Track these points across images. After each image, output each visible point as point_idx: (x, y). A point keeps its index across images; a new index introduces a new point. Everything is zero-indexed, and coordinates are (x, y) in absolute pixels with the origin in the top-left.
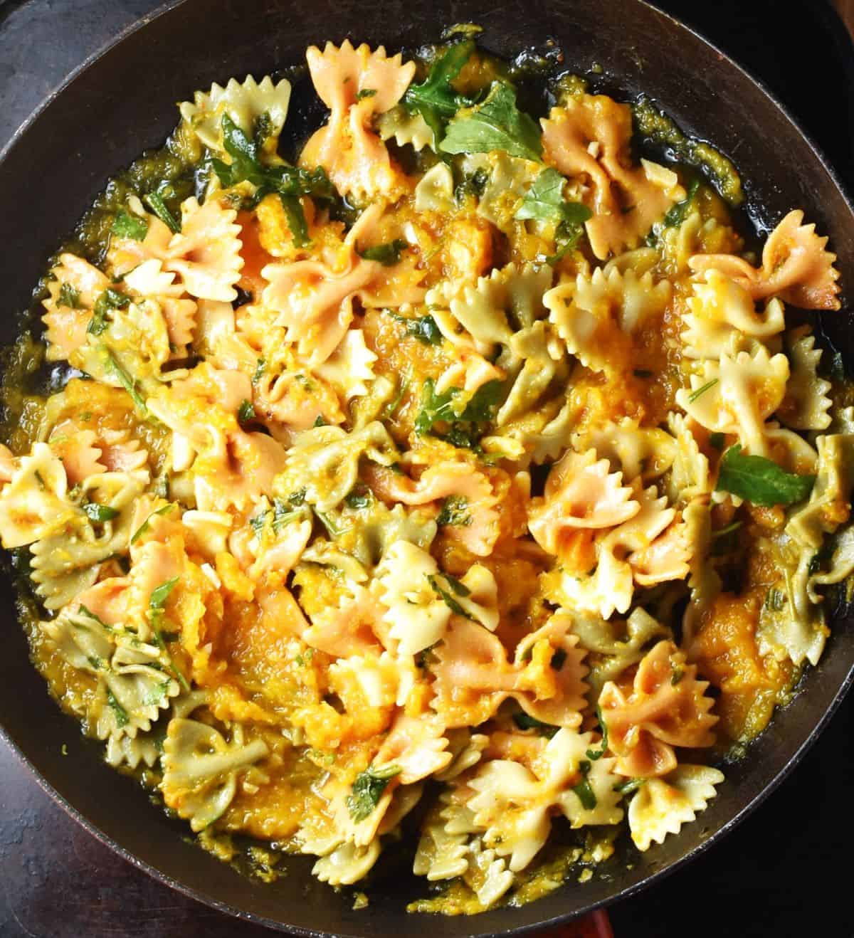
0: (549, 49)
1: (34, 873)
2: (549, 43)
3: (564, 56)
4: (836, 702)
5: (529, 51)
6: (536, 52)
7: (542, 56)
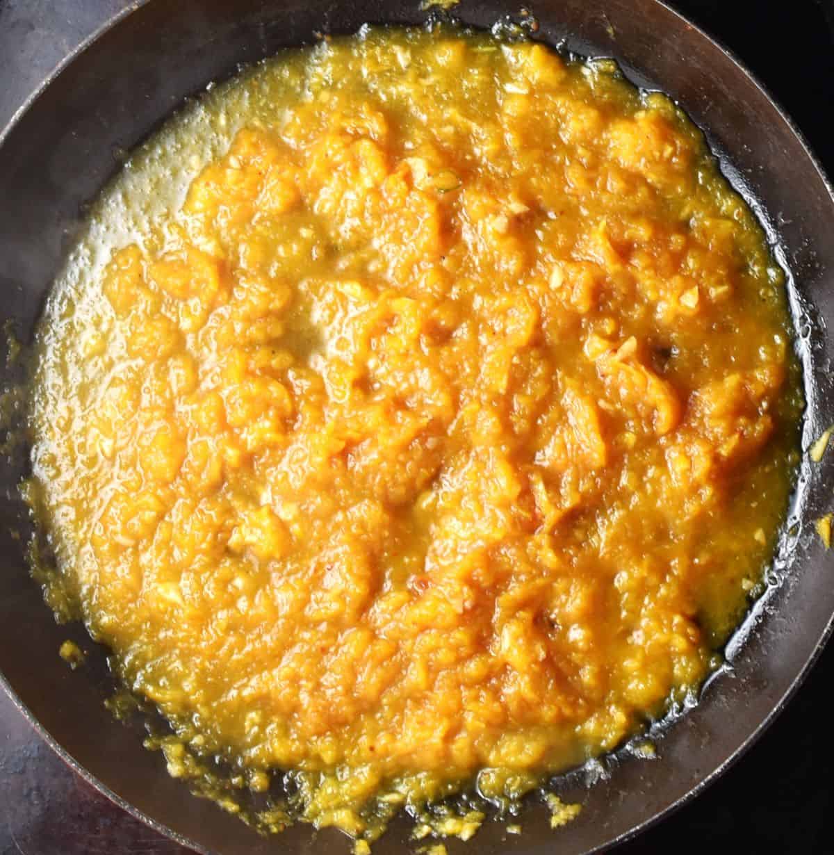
0: (524, 18)
1: (36, 802)
2: (524, 12)
3: (538, 25)
4: (819, 649)
5: (504, 21)
6: (512, 21)
7: (517, 24)
